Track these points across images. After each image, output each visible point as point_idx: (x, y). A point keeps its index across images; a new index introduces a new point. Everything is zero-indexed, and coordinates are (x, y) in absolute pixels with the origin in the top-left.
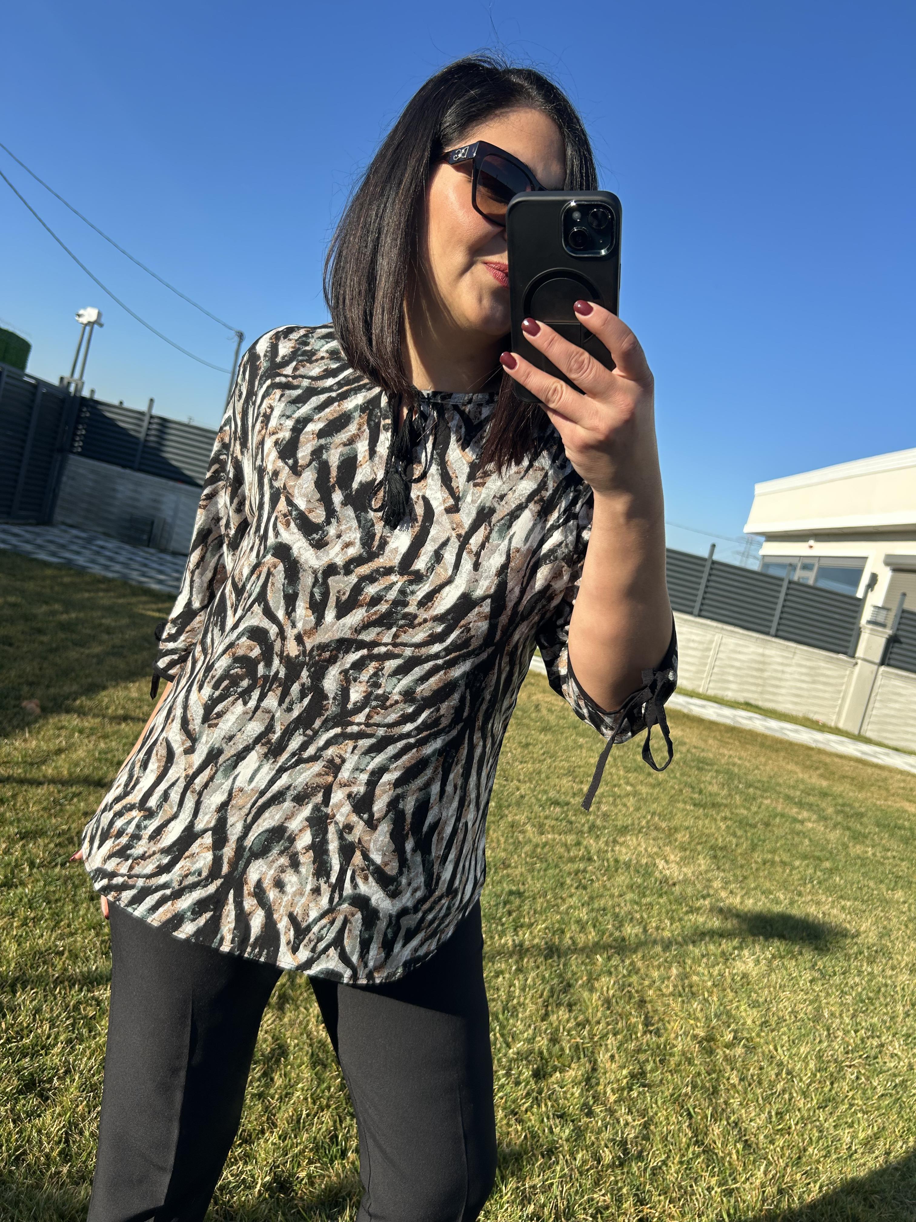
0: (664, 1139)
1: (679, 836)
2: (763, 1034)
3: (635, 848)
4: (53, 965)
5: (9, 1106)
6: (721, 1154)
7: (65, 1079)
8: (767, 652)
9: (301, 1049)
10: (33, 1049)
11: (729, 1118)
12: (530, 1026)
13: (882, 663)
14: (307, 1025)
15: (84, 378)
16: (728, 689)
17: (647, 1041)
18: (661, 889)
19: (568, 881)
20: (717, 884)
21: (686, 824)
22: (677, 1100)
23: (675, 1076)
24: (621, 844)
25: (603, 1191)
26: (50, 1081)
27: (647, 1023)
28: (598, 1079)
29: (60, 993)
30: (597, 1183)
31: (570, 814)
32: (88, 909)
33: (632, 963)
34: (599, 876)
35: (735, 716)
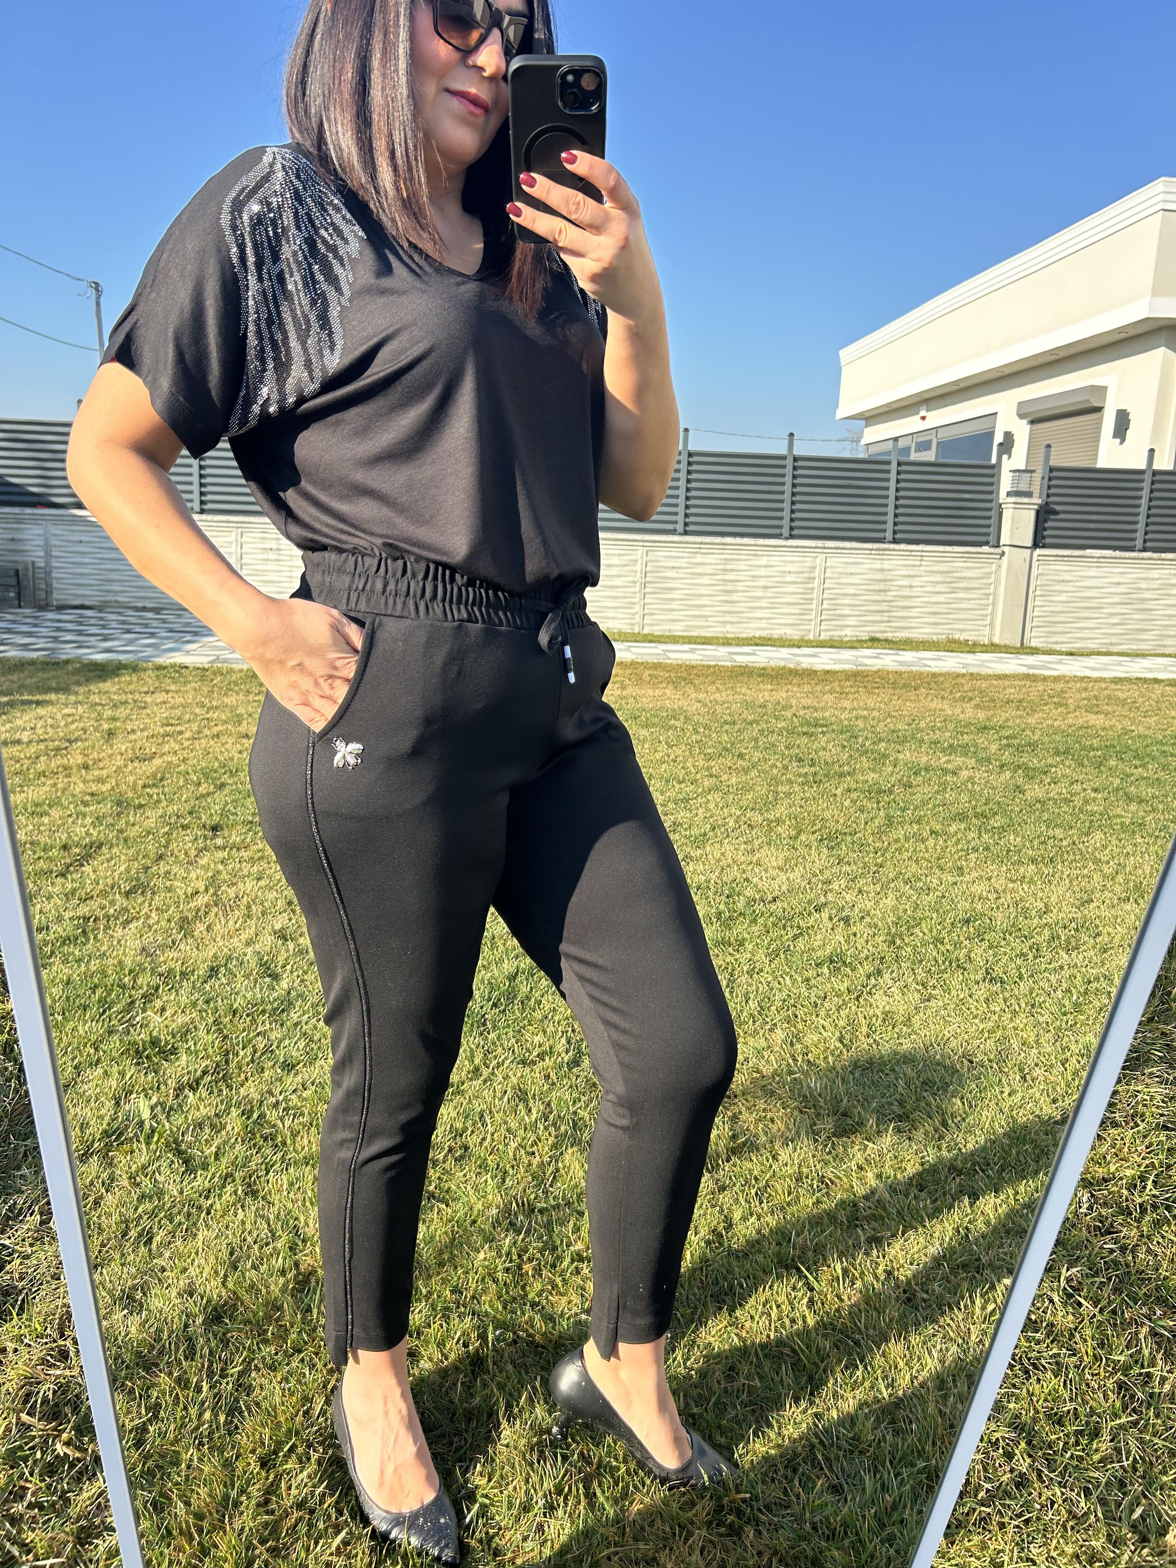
13: (1036, 545)
16: (846, 626)
35: (857, 657)
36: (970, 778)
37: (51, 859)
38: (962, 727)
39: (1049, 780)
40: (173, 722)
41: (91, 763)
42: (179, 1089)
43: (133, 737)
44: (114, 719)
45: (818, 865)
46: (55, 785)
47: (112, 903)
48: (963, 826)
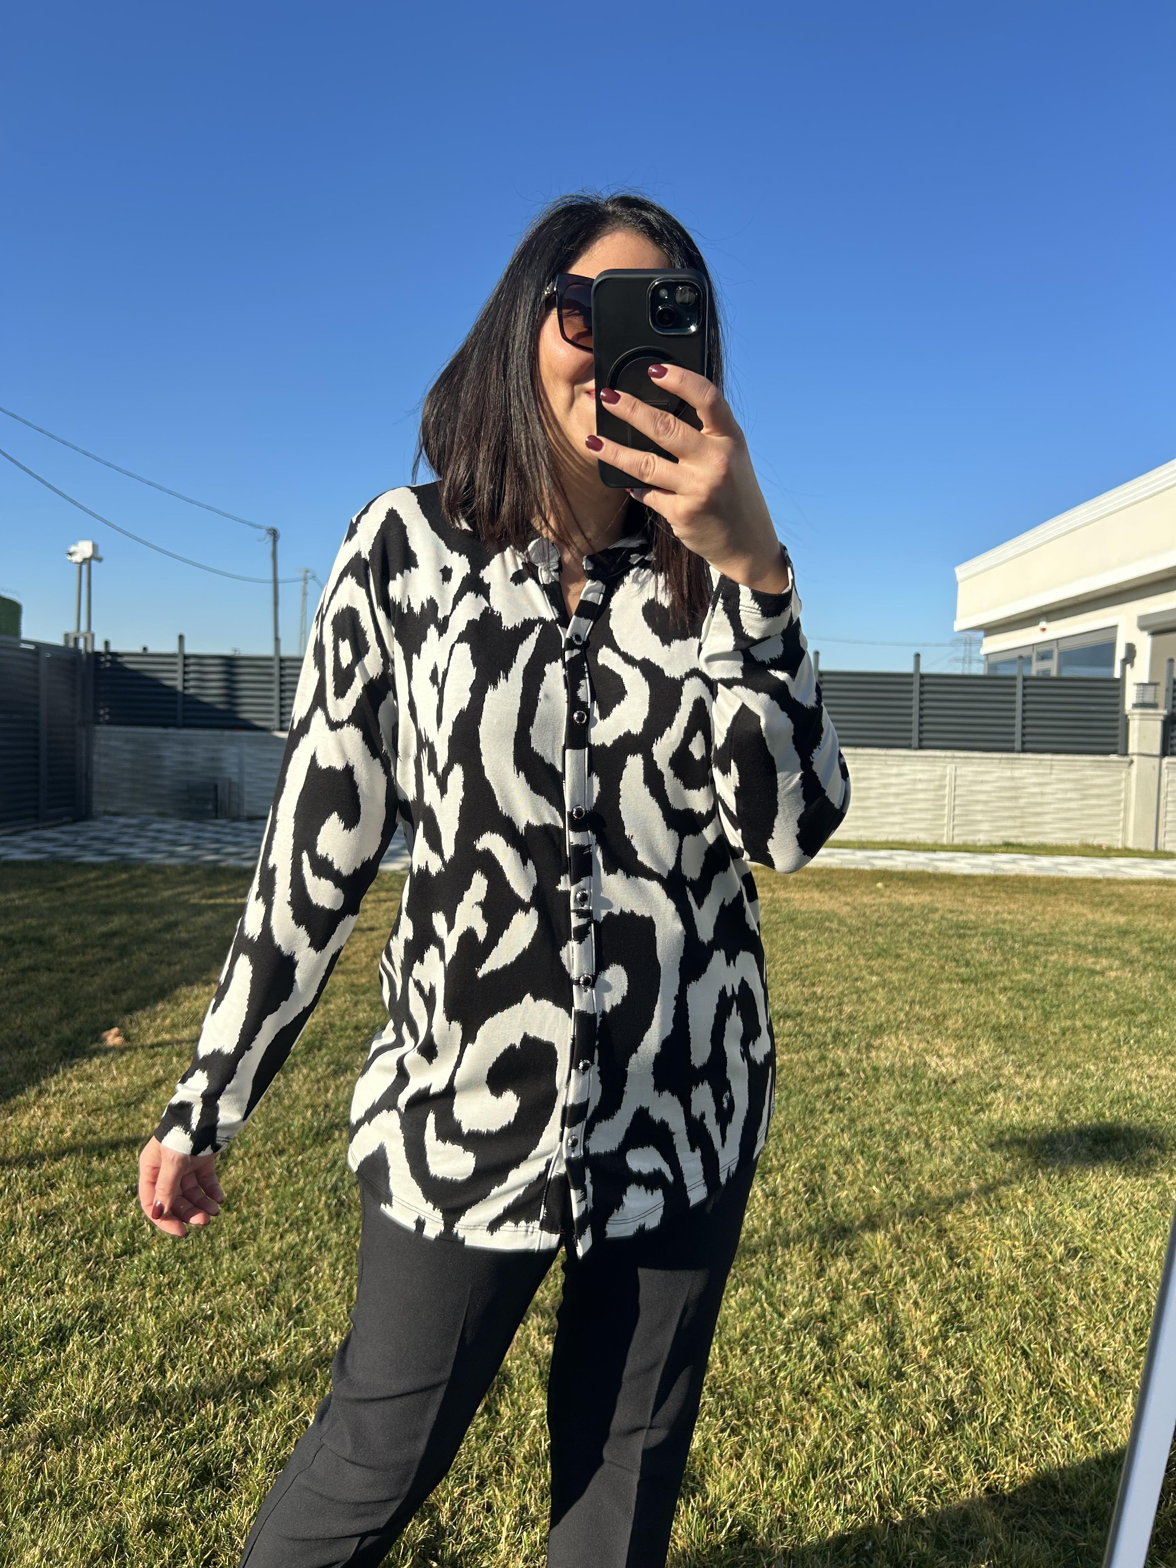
0: (999, 1389)
1: (950, 1023)
2: (1099, 1238)
3: (897, 1050)
4: (203, 1333)
5: (184, 1505)
6: (1074, 1393)
7: (245, 1461)
8: (1017, 774)
9: (525, 1370)
10: (200, 1433)
11: (1076, 1347)
12: (803, 1287)
13: (1164, 753)
14: (528, 1340)
15: (93, 629)
16: (979, 831)
17: (956, 1277)
18: (938, 1091)
19: (819, 1105)
20: (1009, 1070)
21: (956, 1006)
22: (1007, 1338)
23: (998, 1310)
24: (878, 1048)
25: (935, 1464)
26: (228, 1466)
27: (951, 1254)
28: (902, 1333)
29: (219, 1363)
30: (925, 1456)
31: (806, 1025)
32: (232, 1260)
33: (919, 1188)
34: (856, 1091)
35: (994, 862)
36: (1117, 979)
38: (1104, 931)
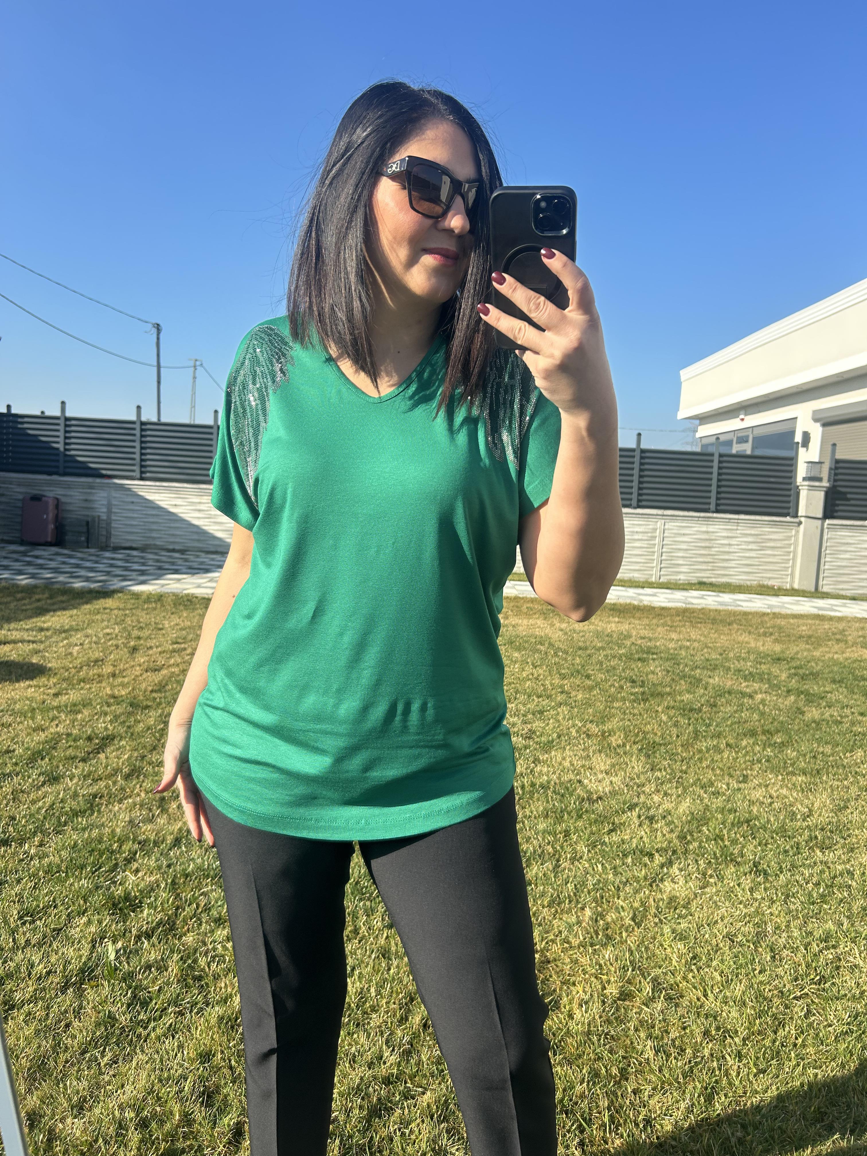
13: (826, 516)
16: (680, 573)
35: (687, 597)
36: (763, 701)
37: (77, 747)
38: (761, 657)
39: (824, 704)
40: (180, 640)
41: (117, 672)
42: (138, 937)
43: (151, 652)
44: (139, 638)
45: (636, 770)
46: (90, 688)
47: (115, 783)
48: (751, 741)
